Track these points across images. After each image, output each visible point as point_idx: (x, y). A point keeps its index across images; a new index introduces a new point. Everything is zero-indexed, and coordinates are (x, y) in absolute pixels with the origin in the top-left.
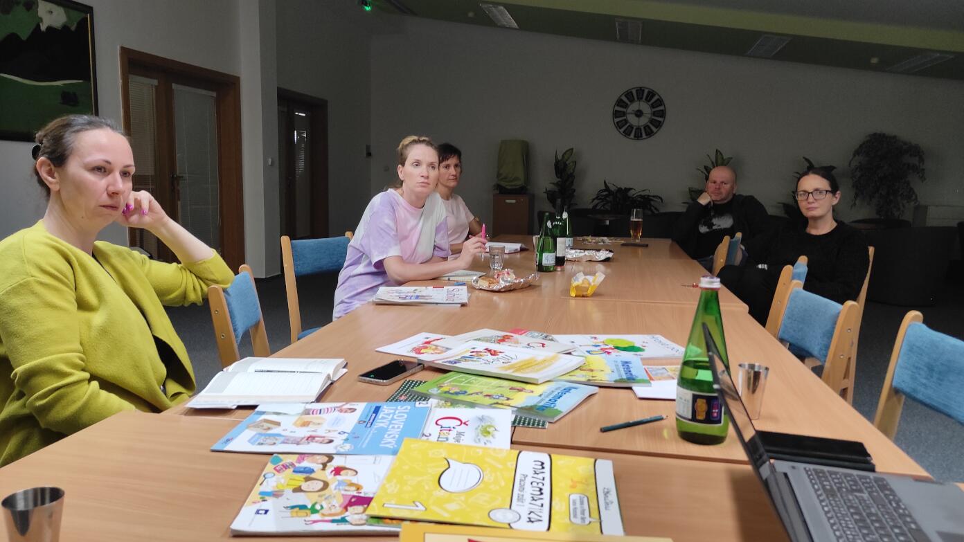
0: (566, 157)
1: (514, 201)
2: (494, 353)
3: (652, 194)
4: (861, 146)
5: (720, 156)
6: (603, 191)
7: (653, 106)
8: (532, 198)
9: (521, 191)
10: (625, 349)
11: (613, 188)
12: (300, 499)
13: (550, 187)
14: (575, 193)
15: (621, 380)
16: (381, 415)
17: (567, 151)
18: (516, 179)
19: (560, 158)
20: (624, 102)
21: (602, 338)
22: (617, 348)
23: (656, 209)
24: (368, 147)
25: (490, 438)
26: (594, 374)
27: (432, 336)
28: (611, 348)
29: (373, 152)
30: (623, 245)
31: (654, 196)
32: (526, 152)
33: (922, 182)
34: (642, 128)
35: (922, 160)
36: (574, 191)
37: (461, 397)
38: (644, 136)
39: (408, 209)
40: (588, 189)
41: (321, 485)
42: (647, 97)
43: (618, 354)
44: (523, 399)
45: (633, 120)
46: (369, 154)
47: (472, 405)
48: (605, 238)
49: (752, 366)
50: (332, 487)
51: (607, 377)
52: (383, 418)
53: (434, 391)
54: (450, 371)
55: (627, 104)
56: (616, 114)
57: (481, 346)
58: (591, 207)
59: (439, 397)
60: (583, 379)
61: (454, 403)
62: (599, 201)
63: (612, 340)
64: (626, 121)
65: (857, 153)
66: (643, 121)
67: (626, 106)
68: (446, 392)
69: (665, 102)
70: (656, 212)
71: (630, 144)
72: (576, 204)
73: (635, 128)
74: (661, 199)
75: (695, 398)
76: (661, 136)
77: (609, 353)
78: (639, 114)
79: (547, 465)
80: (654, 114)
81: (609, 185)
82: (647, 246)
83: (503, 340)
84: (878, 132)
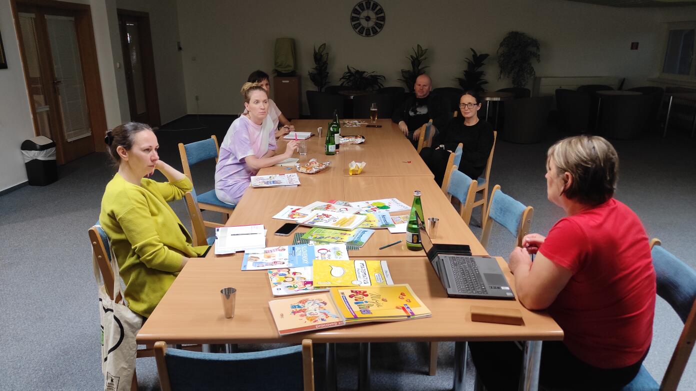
0: (321, 50)
1: (288, 81)
2: (327, 216)
3: (378, 75)
4: (504, 40)
5: (420, 48)
6: (348, 73)
7: (376, 14)
8: (300, 78)
9: (292, 74)
10: (382, 208)
11: (353, 71)
12: (288, 284)
13: (311, 71)
14: (328, 75)
15: (383, 226)
16: (296, 251)
17: (322, 45)
18: (289, 66)
19: (317, 51)
20: (358, 11)
21: (371, 202)
22: (378, 207)
23: (381, 85)
24: (179, 43)
25: (341, 256)
26: (372, 223)
27: (295, 208)
28: (375, 208)
29: (182, 47)
30: (368, 126)
31: (379, 76)
32: (294, 45)
33: (539, 62)
34: (370, 28)
35: (538, 48)
36: (328, 73)
37: (322, 240)
38: (372, 34)
39: (254, 126)
40: (337, 71)
41: (292, 279)
42: (373, 7)
43: (378, 211)
44: (347, 238)
45: (364, 23)
46: (180, 49)
47: (328, 243)
48: (356, 121)
49: (433, 219)
50: (296, 279)
51: (377, 224)
52: (298, 252)
53: (310, 237)
54: (312, 227)
55: (360, 12)
56: (353, 19)
57: (320, 212)
58: (339, 84)
59: (313, 240)
60: (369, 226)
61: (321, 242)
62: (344, 80)
63: (375, 203)
64: (360, 24)
65: (502, 45)
66: (371, 24)
67: (359, 13)
68: (316, 238)
69: (385, 11)
70: (382, 87)
71: (363, 40)
72: (329, 82)
73: (366, 28)
74: (384, 77)
75: (413, 235)
76: (382, 34)
77: (375, 211)
78: (368, 19)
79: (365, 264)
80: (377, 19)
81: (350, 68)
82: (381, 126)
83: (328, 207)
84: (514, 30)
